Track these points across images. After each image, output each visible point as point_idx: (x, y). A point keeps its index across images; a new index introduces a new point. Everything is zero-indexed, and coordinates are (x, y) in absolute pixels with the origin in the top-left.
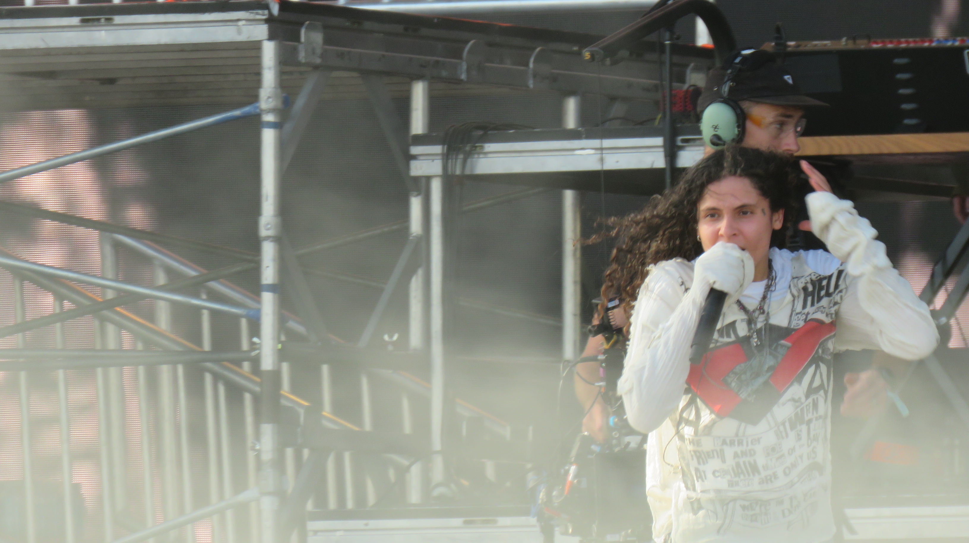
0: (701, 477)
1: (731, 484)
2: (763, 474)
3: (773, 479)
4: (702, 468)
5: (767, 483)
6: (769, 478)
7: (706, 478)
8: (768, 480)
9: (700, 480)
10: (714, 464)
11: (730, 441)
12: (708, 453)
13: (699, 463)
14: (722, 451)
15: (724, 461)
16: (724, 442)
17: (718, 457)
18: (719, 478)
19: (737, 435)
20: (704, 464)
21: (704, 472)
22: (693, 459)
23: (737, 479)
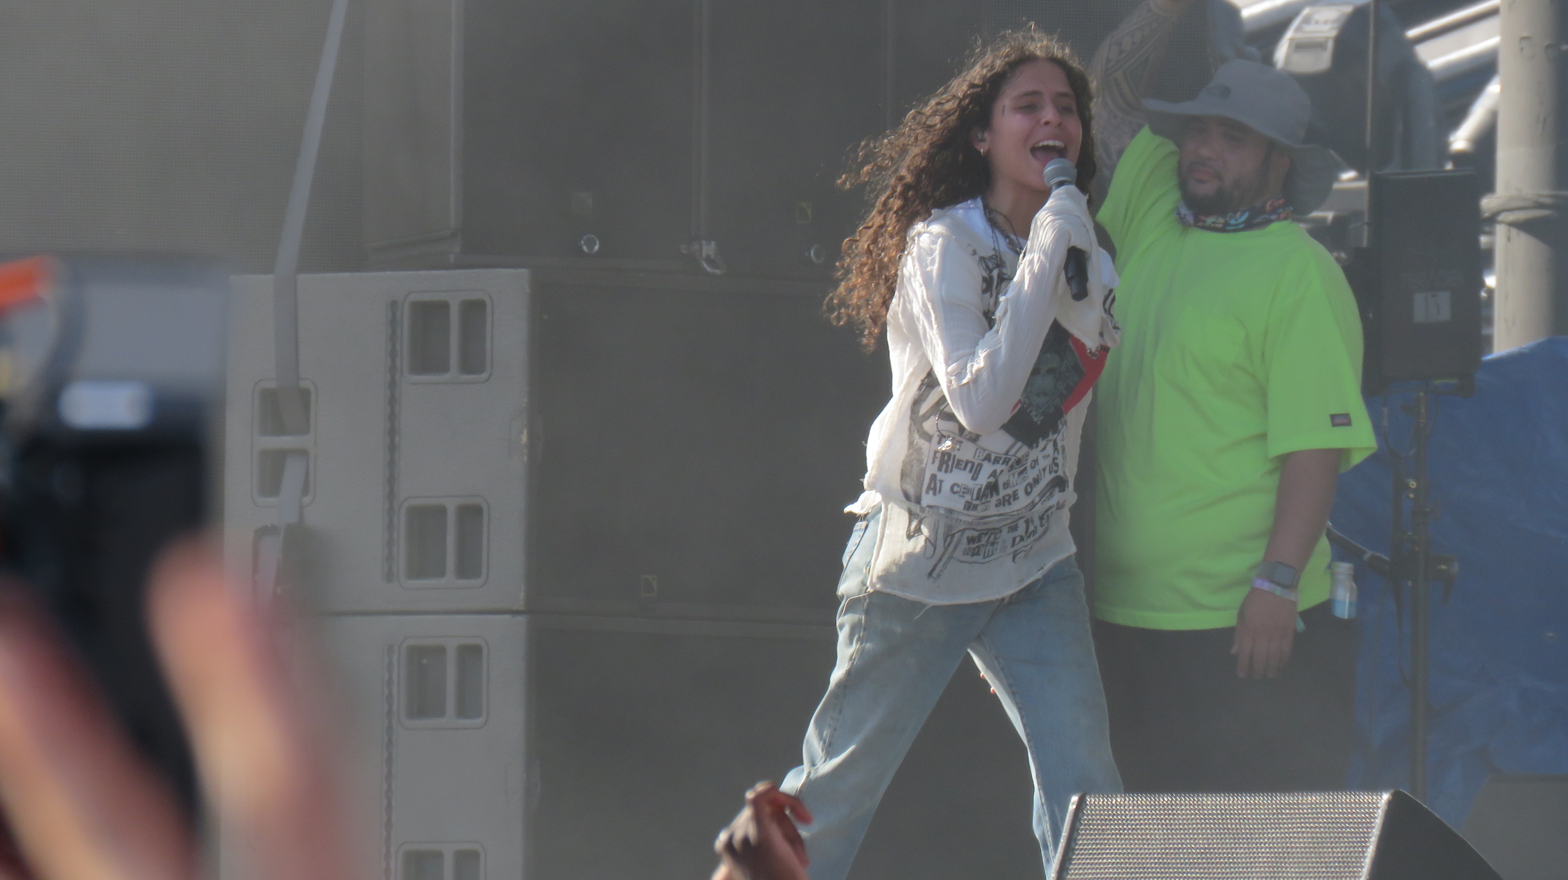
0: (934, 489)
1: (969, 506)
2: (1003, 492)
3: (1011, 500)
4: (940, 476)
5: (1004, 505)
6: (1007, 498)
7: (940, 491)
8: (1006, 501)
9: (931, 492)
10: (962, 477)
11: (996, 458)
12: (959, 461)
13: (940, 469)
14: (980, 466)
15: (974, 478)
16: (988, 458)
17: (971, 471)
18: (957, 495)
19: (1007, 453)
20: (946, 471)
21: (941, 482)
22: (933, 462)
23: (978, 502)
